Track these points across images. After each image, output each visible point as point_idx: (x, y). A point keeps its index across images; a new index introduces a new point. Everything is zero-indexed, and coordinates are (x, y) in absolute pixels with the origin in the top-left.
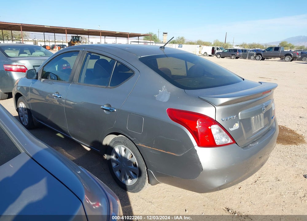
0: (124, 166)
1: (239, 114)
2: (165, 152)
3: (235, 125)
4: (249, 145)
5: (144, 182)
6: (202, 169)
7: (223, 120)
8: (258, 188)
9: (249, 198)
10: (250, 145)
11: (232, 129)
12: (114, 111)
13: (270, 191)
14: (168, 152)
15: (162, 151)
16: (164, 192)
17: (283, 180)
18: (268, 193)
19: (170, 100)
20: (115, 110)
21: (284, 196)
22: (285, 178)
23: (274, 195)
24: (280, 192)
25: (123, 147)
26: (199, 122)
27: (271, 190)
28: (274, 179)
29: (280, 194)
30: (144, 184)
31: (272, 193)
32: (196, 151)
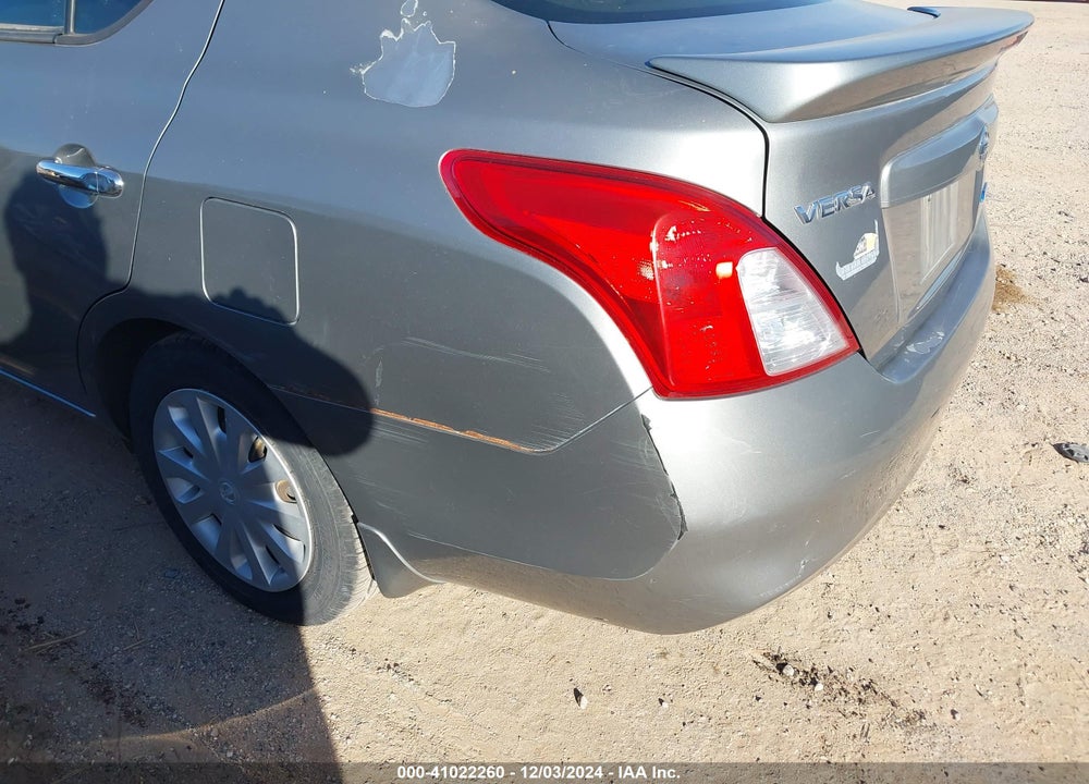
0: (231, 497)
1: (886, 172)
2: (452, 431)
3: (860, 246)
4: (903, 348)
5: (349, 582)
6: (683, 525)
7: (809, 214)
8: (891, 530)
9: (858, 583)
10: (911, 348)
11: (847, 267)
12: (114, 190)
13: (942, 537)
14: (468, 435)
15: (432, 425)
16: (461, 599)
17: (982, 477)
18: (938, 550)
19: (460, 95)
20: (119, 183)
21: (1006, 558)
22: (985, 467)
23: (962, 556)
24: (984, 539)
25: (203, 397)
26: (661, 239)
27: (945, 532)
28: (944, 472)
29: (983, 548)
30: (351, 589)
31: (953, 547)
32: (645, 423)
